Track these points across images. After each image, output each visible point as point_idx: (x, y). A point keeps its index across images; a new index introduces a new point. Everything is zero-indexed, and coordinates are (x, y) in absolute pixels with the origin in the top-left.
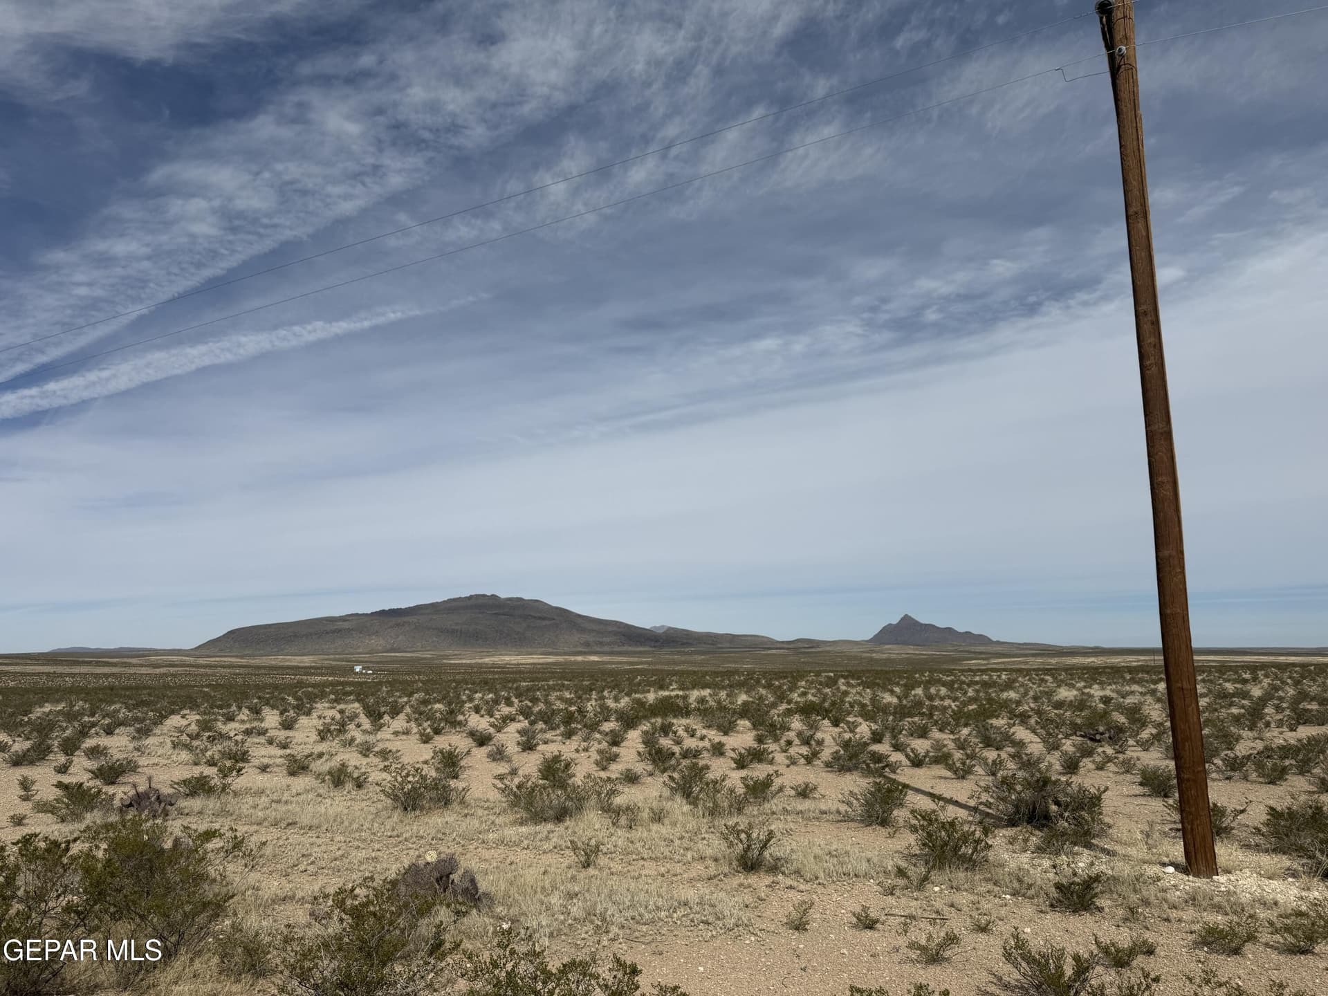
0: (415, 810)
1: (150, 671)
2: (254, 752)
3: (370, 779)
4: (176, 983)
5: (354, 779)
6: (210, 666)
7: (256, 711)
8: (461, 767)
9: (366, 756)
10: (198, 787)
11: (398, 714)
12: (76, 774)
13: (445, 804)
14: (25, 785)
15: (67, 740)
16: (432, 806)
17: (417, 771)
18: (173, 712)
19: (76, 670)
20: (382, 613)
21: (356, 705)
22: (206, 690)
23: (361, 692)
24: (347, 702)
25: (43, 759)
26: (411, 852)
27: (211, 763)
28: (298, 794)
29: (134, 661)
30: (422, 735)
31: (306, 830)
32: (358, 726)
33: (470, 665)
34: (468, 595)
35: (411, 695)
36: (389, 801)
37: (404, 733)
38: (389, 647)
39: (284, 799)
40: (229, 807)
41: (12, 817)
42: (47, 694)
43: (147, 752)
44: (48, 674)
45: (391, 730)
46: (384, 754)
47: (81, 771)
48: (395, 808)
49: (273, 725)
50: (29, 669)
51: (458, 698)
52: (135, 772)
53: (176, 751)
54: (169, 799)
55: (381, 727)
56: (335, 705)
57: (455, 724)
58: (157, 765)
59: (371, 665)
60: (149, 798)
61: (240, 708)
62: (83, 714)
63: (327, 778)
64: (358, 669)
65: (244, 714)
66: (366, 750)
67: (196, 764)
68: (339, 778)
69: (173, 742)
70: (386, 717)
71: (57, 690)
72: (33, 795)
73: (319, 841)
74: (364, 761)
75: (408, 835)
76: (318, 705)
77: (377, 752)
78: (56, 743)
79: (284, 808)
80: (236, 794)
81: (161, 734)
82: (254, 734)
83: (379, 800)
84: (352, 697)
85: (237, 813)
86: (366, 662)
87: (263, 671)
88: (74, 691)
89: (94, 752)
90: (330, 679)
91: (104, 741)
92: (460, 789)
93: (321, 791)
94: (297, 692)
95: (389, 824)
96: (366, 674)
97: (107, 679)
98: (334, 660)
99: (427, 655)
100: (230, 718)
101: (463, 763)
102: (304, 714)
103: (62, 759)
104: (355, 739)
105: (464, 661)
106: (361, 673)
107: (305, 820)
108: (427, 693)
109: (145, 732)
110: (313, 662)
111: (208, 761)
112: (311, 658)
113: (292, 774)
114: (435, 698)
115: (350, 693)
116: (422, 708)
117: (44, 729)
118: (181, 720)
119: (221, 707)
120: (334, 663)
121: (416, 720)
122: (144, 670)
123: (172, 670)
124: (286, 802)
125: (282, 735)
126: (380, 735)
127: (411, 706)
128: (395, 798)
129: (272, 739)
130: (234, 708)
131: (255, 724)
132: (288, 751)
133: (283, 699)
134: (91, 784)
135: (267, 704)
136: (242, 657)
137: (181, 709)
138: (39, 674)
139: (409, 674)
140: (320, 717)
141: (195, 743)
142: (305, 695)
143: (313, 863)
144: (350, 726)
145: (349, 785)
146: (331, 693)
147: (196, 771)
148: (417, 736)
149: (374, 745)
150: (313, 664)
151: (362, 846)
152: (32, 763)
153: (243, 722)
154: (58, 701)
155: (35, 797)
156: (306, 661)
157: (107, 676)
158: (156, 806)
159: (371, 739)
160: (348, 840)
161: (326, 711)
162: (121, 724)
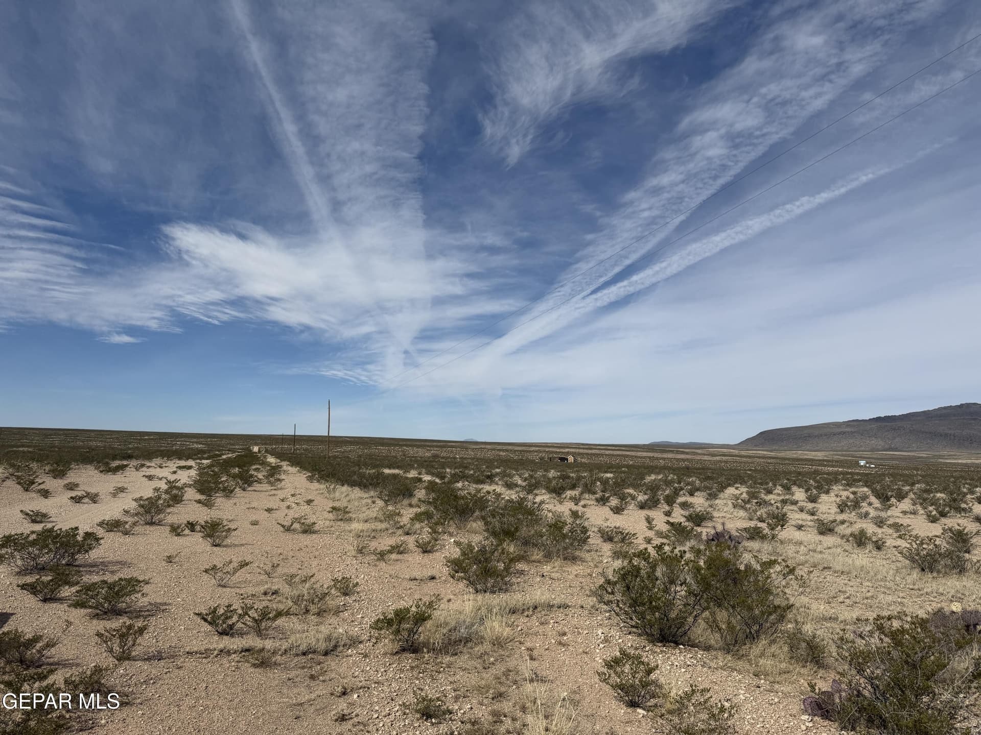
0: (932, 572)
1: (710, 458)
2: (790, 515)
3: (887, 544)
4: (760, 657)
5: (873, 542)
6: (750, 457)
7: (787, 488)
8: (972, 544)
9: (880, 527)
10: (755, 534)
11: (903, 498)
12: (676, 518)
13: (961, 571)
14: (649, 520)
15: (667, 496)
16: (948, 570)
17: (930, 541)
18: (729, 485)
19: (665, 455)
20: (879, 419)
21: (865, 489)
22: (749, 472)
23: (868, 480)
24: (857, 487)
25: (656, 506)
26: (934, 604)
27: (761, 520)
28: (830, 548)
29: (699, 451)
30: (929, 516)
31: (839, 574)
32: (870, 504)
33: (966, 465)
34: (959, 404)
35: (913, 484)
36: (908, 562)
37: (911, 513)
38: (887, 446)
39: (818, 549)
40: (778, 550)
41: (645, 538)
42: (652, 470)
43: (717, 508)
44: (650, 458)
45: (899, 510)
46: (896, 527)
47: (678, 516)
48: (912, 568)
49: (801, 499)
50: (639, 454)
51: (959, 490)
52: (711, 520)
53: (736, 510)
54: (737, 539)
55: (890, 507)
56: (848, 488)
57: (959, 510)
58: (725, 517)
59: (873, 461)
60: (724, 537)
61: (775, 485)
62: (674, 482)
63: (851, 539)
64: (862, 463)
65: (779, 490)
66: (880, 523)
67: (751, 520)
68: (861, 541)
69: (733, 503)
70: (893, 500)
71: (656, 467)
72: (654, 527)
73: (851, 583)
74: (879, 531)
75: (929, 590)
76: (834, 487)
77: (890, 525)
78: (662, 498)
79: (820, 556)
80: (782, 542)
81: (724, 499)
82: (788, 504)
83: (897, 561)
84: (861, 483)
85: (784, 554)
86: (869, 458)
87: (787, 462)
88: (664, 468)
89: (684, 505)
90: (840, 469)
91: (690, 500)
92: (975, 561)
93: (847, 548)
94: (816, 477)
95: (909, 579)
96: (870, 467)
97: (684, 462)
98: (842, 455)
99: (923, 455)
100: (769, 492)
101: (974, 541)
102: (824, 493)
103: (667, 508)
104: (869, 514)
105: (960, 461)
106: (865, 466)
107: (839, 568)
108: (927, 484)
109: (712, 496)
110: (825, 456)
111: (759, 518)
112: (823, 453)
113: (822, 533)
114: (936, 488)
115: (859, 481)
116: (925, 496)
117: (653, 489)
118: (735, 490)
119: (761, 484)
120: (842, 458)
121: (921, 504)
122: (706, 458)
123: (724, 458)
124: (821, 552)
125: (810, 506)
126: (889, 513)
127: (915, 494)
128: (913, 560)
129: (803, 508)
130: (771, 484)
131: (787, 497)
132: (816, 517)
133: (806, 481)
134: (687, 524)
135: (795, 484)
136: (771, 451)
137: (734, 484)
138: (644, 457)
139: (907, 470)
140: (837, 496)
141: (748, 506)
142: (823, 480)
143: (848, 598)
144: (863, 504)
145: (870, 546)
146: (843, 479)
147: (752, 524)
148: (925, 517)
149: (886, 519)
150: (825, 458)
151: (888, 592)
152: (650, 508)
153: (779, 495)
154: (658, 473)
155: (655, 528)
156: (820, 455)
157: (684, 460)
158: (729, 542)
159: (883, 514)
160: (875, 586)
161: (839, 492)
162: (698, 490)
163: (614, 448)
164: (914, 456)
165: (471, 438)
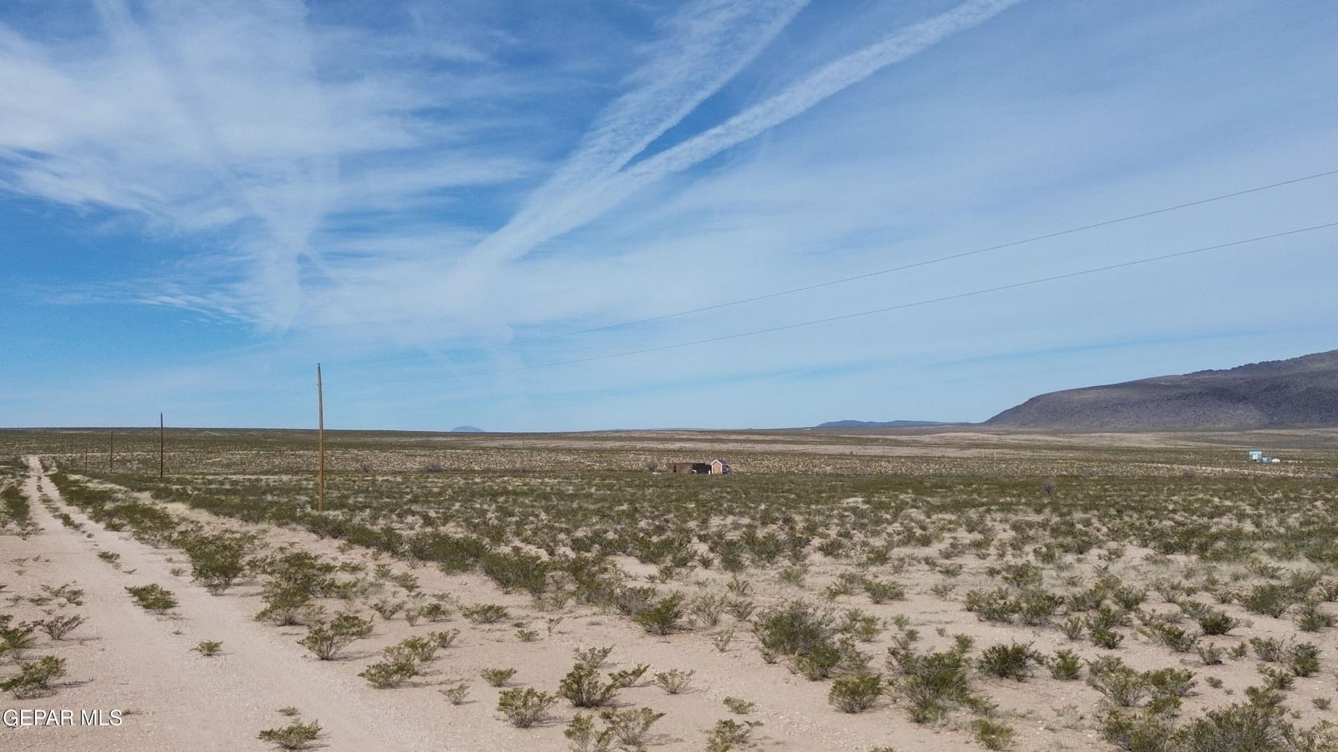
29: (926, 438)
64: (1255, 455)
87: (1104, 456)
96: (1270, 463)
106: (1265, 462)
136: (1054, 433)
163: (762, 438)
164: (1315, 436)
165: (464, 424)
